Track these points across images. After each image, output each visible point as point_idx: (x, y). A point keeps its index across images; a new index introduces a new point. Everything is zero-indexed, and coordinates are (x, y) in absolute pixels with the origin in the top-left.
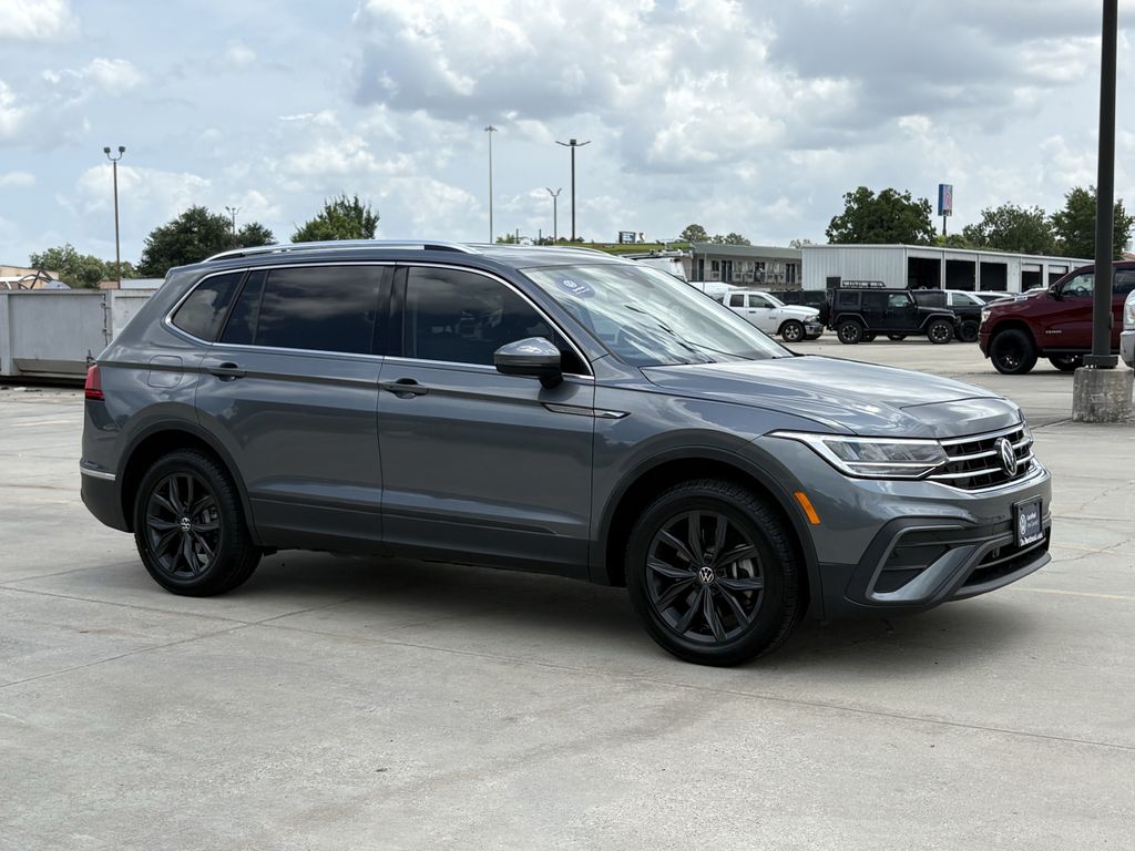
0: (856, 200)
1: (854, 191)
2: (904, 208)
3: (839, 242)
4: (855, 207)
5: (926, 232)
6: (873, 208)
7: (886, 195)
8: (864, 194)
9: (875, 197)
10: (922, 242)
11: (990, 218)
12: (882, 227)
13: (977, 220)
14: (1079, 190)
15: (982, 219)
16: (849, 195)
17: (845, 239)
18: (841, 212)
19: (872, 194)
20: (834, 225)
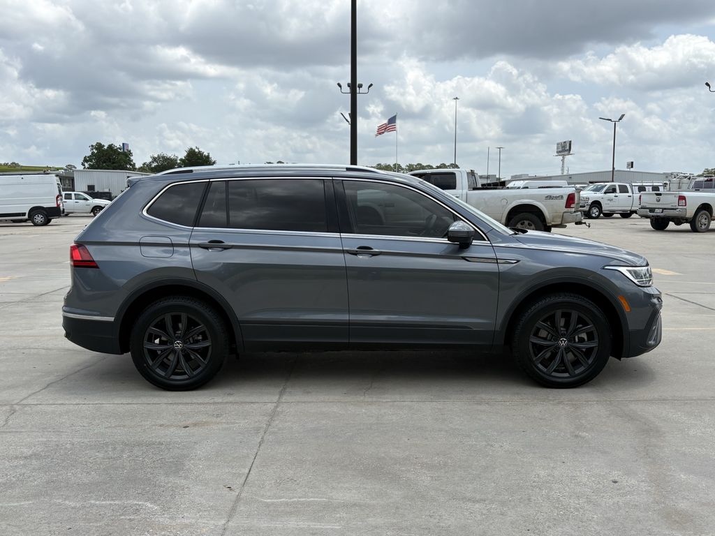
0: (96, 149)
1: (94, 144)
2: (119, 153)
3: (88, 168)
4: (96, 152)
5: (131, 165)
6: (105, 153)
7: (110, 147)
8: (99, 146)
9: (106, 147)
10: (129, 169)
11: (155, 159)
12: (110, 162)
13: (148, 160)
14: (192, 149)
15: (151, 160)
16: (92, 146)
17: (91, 167)
18: (89, 154)
19: (104, 146)
20: (85, 160)
